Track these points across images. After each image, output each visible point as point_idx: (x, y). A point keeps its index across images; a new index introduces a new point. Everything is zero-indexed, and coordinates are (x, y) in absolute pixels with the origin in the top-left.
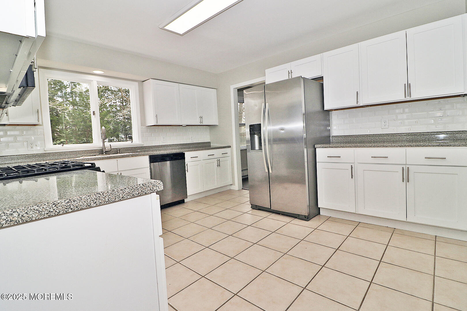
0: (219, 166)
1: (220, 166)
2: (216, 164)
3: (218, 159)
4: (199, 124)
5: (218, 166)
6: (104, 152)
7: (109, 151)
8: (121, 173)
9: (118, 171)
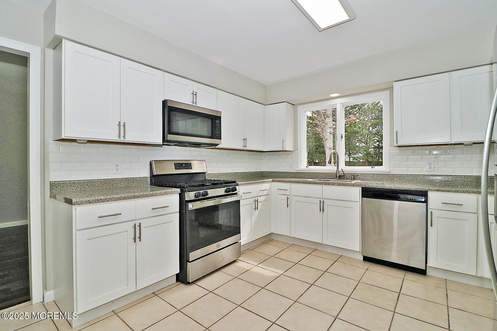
6: (337, 177)
7: (342, 176)
8: (323, 201)
9: (322, 198)
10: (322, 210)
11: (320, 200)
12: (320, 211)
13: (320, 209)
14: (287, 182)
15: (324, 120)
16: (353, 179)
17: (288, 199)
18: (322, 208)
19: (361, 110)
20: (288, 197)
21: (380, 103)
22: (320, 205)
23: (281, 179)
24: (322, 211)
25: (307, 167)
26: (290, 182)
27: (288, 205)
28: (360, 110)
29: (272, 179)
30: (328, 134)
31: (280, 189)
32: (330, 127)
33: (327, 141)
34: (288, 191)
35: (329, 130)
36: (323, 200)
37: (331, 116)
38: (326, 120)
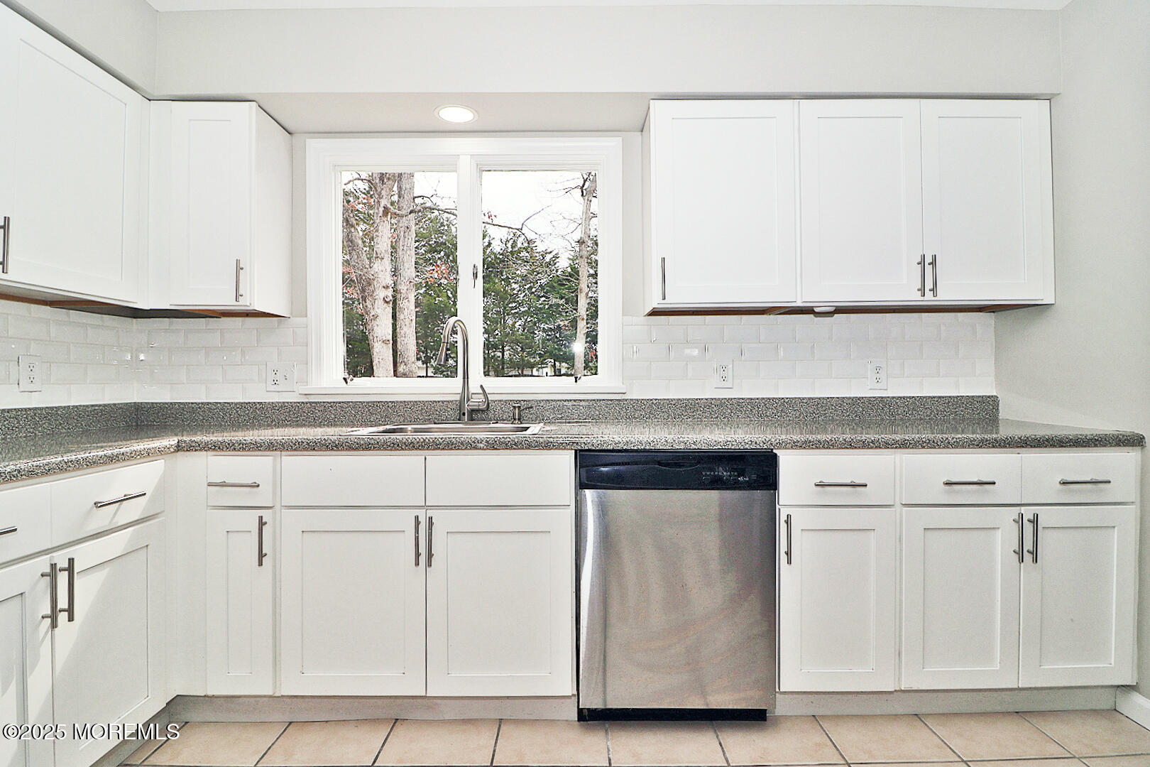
0: (1028, 557)
1: (1035, 560)
2: (1004, 539)
3: (1028, 513)
4: (913, 297)
5: (1020, 554)
6: (464, 414)
7: (482, 411)
8: (431, 518)
9: (426, 507)
10: (424, 554)
11: (417, 518)
12: (417, 564)
13: (418, 555)
14: (257, 447)
15: (367, 266)
16: (519, 419)
17: (262, 524)
18: (422, 550)
19: (451, 258)
20: (261, 518)
21: (490, 248)
22: (417, 539)
23: (227, 437)
24: (423, 559)
25: (345, 379)
26: (271, 447)
27: (261, 556)
28: (448, 258)
29: (176, 435)
30: (380, 303)
31: (223, 485)
32: (385, 285)
33: (378, 321)
34: (266, 488)
35: (381, 294)
36: (430, 513)
37: (387, 258)
38: (375, 266)
